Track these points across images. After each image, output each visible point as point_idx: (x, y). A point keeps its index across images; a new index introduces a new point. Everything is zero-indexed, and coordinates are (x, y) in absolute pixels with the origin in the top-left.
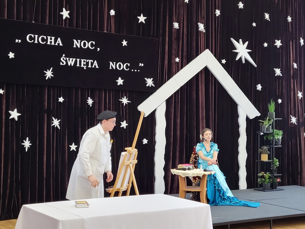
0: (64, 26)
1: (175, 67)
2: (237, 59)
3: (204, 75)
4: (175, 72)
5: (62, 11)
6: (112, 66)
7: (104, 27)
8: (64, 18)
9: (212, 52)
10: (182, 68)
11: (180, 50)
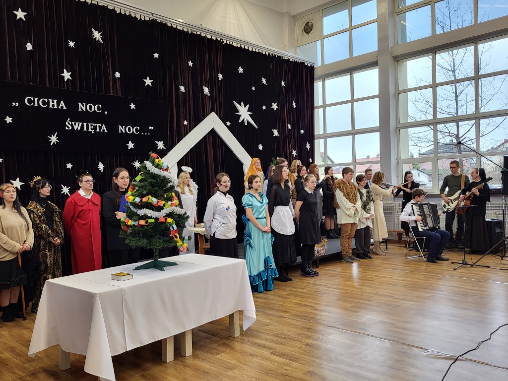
0: (66, 88)
1: (183, 130)
2: (240, 121)
3: (211, 137)
4: (184, 134)
5: (63, 73)
6: (121, 130)
7: (110, 91)
8: (66, 80)
9: (217, 114)
10: (190, 131)
11: (188, 112)
